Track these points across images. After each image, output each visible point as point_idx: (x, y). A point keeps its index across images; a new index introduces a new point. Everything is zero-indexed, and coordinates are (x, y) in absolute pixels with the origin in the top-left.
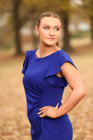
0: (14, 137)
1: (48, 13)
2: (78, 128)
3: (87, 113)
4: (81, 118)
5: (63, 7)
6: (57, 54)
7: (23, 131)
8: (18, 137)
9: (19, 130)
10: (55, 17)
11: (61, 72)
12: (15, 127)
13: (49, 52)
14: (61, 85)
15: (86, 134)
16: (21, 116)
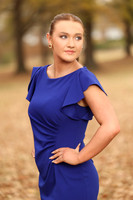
0: (14, 190)
1: (65, 14)
2: (105, 178)
3: (118, 157)
4: (110, 164)
5: (85, 6)
6: (78, 73)
7: (26, 182)
8: (20, 190)
9: (21, 180)
10: (75, 20)
11: (84, 100)
12: (16, 176)
13: (67, 71)
14: (84, 118)
15: (116, 187)
16: (23, 161)
